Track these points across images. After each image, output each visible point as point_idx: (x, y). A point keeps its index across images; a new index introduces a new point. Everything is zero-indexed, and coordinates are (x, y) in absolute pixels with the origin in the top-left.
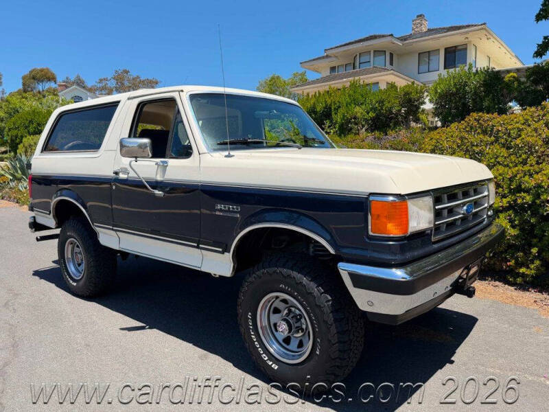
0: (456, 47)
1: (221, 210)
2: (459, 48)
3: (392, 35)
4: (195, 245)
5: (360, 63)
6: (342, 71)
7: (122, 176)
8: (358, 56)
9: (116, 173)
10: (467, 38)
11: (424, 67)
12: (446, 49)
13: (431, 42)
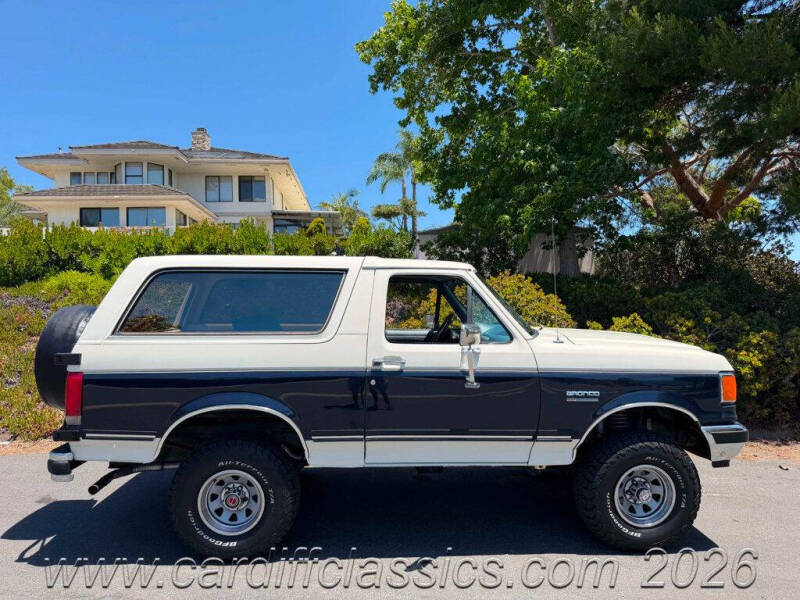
0: (252, 177)
1: (575, 396)
2: (256, 179)
3: (177, 148)
4: (531, 437)
5: (126, 176)
6: (91, 181)
7: (386, 367)
8: (123, 165)
9: (377, 364)
10: (266, 170)
11: (213, 195)
12: (240, 177)
13: (223, 166)
